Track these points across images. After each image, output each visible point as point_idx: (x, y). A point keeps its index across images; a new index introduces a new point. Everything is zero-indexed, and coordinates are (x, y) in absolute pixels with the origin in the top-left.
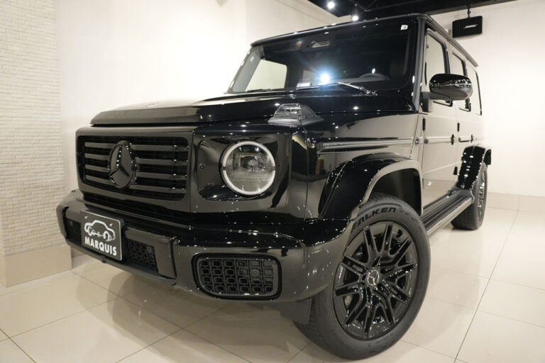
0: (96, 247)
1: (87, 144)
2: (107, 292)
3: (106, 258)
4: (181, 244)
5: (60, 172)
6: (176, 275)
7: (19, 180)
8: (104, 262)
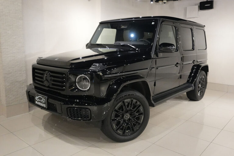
0: (39, 104)
1: (36, 71)
2: (42, 120)
3: (42, 108)
4: (64, 104)
5: (24, 76)
6: (62, 113)
7: (11, 79)
8: (42, 109)
